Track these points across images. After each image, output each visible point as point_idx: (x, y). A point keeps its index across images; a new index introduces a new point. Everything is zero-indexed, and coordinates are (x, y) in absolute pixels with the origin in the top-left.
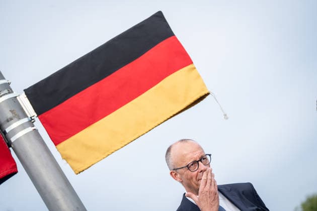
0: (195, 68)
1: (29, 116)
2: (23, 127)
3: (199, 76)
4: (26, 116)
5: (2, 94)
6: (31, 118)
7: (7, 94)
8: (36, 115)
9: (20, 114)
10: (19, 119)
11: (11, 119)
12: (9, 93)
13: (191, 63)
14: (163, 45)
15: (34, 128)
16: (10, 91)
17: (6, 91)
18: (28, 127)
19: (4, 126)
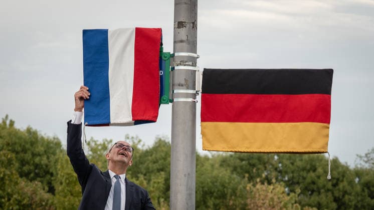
0: (328, 128)
1: (196, 90)
2: (187, 95)
3: (327, 136)
4: (194, 89)
5: (186, 64)
6: (197, 91)
7: (190, 65)
8: (201, 91)
9: (191, 85)
10: (188, 88)
11: (182, 86)
12: (192, 66)
13: (329, 122)
14: (317, 96)
15: (194, 100)
16: (194, 65)
17: (191, 63)
18: (191, 98)
19: (175, 87)
